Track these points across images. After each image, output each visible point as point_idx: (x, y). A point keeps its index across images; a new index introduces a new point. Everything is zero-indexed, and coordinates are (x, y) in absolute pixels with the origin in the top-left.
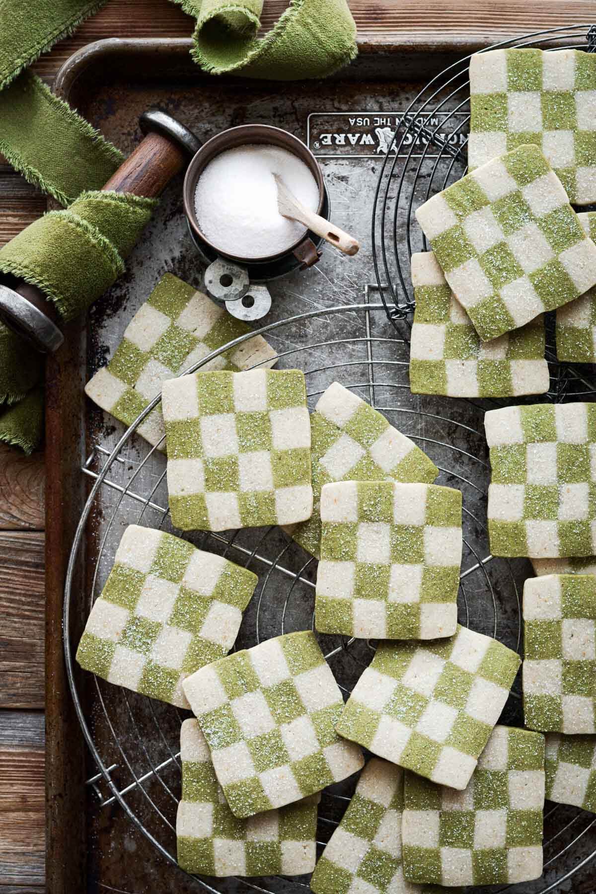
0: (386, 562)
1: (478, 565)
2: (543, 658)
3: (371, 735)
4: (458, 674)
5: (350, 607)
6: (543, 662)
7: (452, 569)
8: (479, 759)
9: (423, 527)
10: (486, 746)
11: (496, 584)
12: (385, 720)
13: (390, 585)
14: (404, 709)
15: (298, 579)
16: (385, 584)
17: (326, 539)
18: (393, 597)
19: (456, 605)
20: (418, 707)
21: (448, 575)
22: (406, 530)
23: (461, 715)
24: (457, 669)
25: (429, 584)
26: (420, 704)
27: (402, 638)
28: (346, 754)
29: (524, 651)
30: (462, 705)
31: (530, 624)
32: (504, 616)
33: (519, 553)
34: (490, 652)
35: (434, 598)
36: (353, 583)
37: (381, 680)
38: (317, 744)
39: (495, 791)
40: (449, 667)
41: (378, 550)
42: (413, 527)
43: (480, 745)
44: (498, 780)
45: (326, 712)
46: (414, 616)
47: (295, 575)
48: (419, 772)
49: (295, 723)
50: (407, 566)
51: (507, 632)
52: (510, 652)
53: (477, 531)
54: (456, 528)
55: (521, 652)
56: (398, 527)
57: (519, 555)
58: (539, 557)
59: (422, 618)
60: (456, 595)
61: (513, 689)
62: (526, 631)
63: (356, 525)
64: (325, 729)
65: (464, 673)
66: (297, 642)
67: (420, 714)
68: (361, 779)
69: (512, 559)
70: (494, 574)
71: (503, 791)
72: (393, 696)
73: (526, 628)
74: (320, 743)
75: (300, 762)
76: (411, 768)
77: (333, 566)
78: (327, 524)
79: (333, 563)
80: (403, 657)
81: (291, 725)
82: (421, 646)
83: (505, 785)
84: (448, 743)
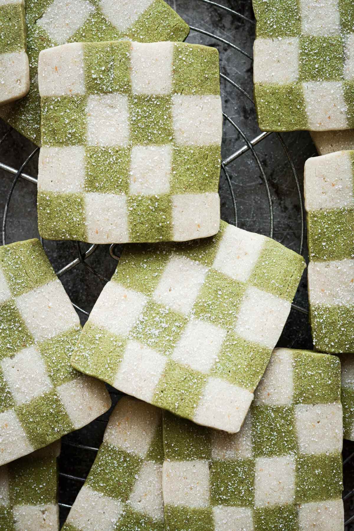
0: (124, 144)
1: (245, 147)
2: (333, 259)
3: (114, 368)
4: (224, 283)
5: (81, 204)
6: (334, 263)
7: (210, 149)
8: (255, 392)
9: (170, 96)
10: (265, 375)
11: (272, 175)
12: (133, 347)
13: (131, 173)
14: (157, 332)
15: (19, 176)
16: (125, 172)
17: (46, 119)
18: (135, 188)
19: (217, 195)
20: (173, 329)
21: (205, 157)
22: (148, 101)
23: (230, 336)
24: (223, 277)
25: (182, 169)
26: (177, 324)
27: (150, 241)
28: (87, 394)
29: (307, 250)
30: (230, 324)
31: (315, 216)
32: (283, 214)
33: (296, 124)
34: (265, 254)
35: (188, 187)
36: (83, 172)
37: (125, 297)
38: (48, 381)
39: (279, 432)
40: (214, 275)
41: (113, 129)
42: (157, 98)
43: (256, 374)
44: (282, 418)
45: (58, 341)
46: (163, 210)
47: (15, 171)
48: (179, 413)
49: (19, 356)
50: (152, 148)
51: (288, 234)
52: (291, 253)
53: (245, 111)
54: (213, 96)
55: (305, 253)
56: (139, 98)
57: (295, 128)
58: (321, 129)
59: (175, 213)
60: (217, 182)
61: (295, 301)
62: (310, 224)
63: (83, 99)
64: (59, 362)
65: (232, 282)
66: (19, 253)
67: (177, 336)
68: (109, 424)
69: (287, 134)
70: (269, 162)
71: (289, 432)
72: (142, 316)
73: (310, 221)
74: (53, 380)
75: (28, 406)
76: (168, 408)
77: (57, 153)
78: (47, 99)
79: (57, 149)
80: (155, 266)
81: (15, 360)
82: (175, 252)
83: (291, 423)
84: (214, 372)
